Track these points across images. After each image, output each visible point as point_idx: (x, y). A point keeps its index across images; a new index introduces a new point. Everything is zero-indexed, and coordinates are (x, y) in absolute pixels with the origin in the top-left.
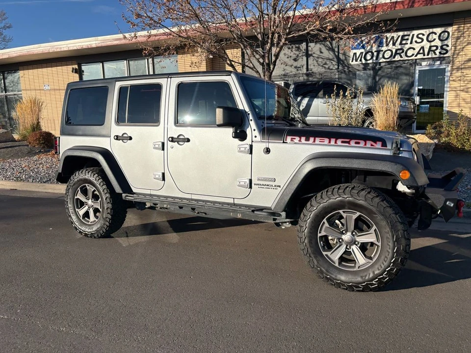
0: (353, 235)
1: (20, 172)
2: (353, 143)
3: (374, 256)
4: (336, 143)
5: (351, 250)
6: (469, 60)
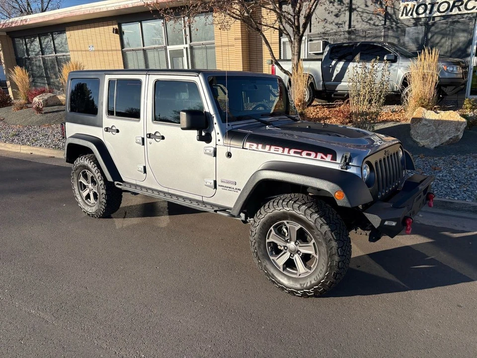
0: (296, 245)
1: (59, 140)
2: (304, 153)
3: (314, 266)
4: (289, 152)
5: (294, 258)
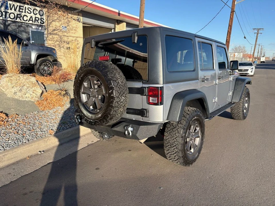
6: (54, 30)
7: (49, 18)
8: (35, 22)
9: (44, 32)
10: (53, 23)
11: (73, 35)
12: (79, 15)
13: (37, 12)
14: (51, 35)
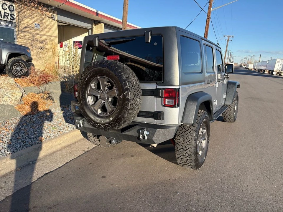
6: (26, 27)
7: (20, 14)
8: (4, 18)
9: (14, 29)
10: (25, 19)
11: (47, 34)
12: (53, 12)
13: (7, 7)
14: (22, 33)
